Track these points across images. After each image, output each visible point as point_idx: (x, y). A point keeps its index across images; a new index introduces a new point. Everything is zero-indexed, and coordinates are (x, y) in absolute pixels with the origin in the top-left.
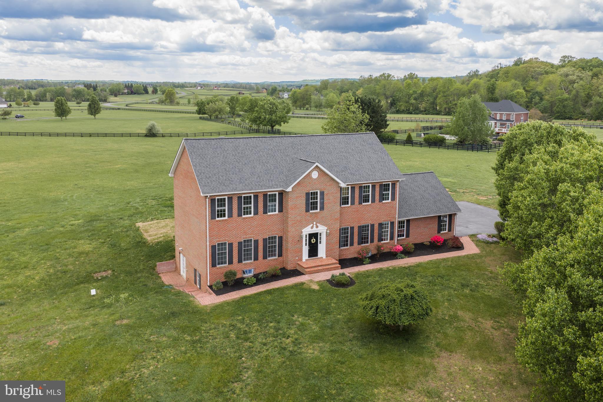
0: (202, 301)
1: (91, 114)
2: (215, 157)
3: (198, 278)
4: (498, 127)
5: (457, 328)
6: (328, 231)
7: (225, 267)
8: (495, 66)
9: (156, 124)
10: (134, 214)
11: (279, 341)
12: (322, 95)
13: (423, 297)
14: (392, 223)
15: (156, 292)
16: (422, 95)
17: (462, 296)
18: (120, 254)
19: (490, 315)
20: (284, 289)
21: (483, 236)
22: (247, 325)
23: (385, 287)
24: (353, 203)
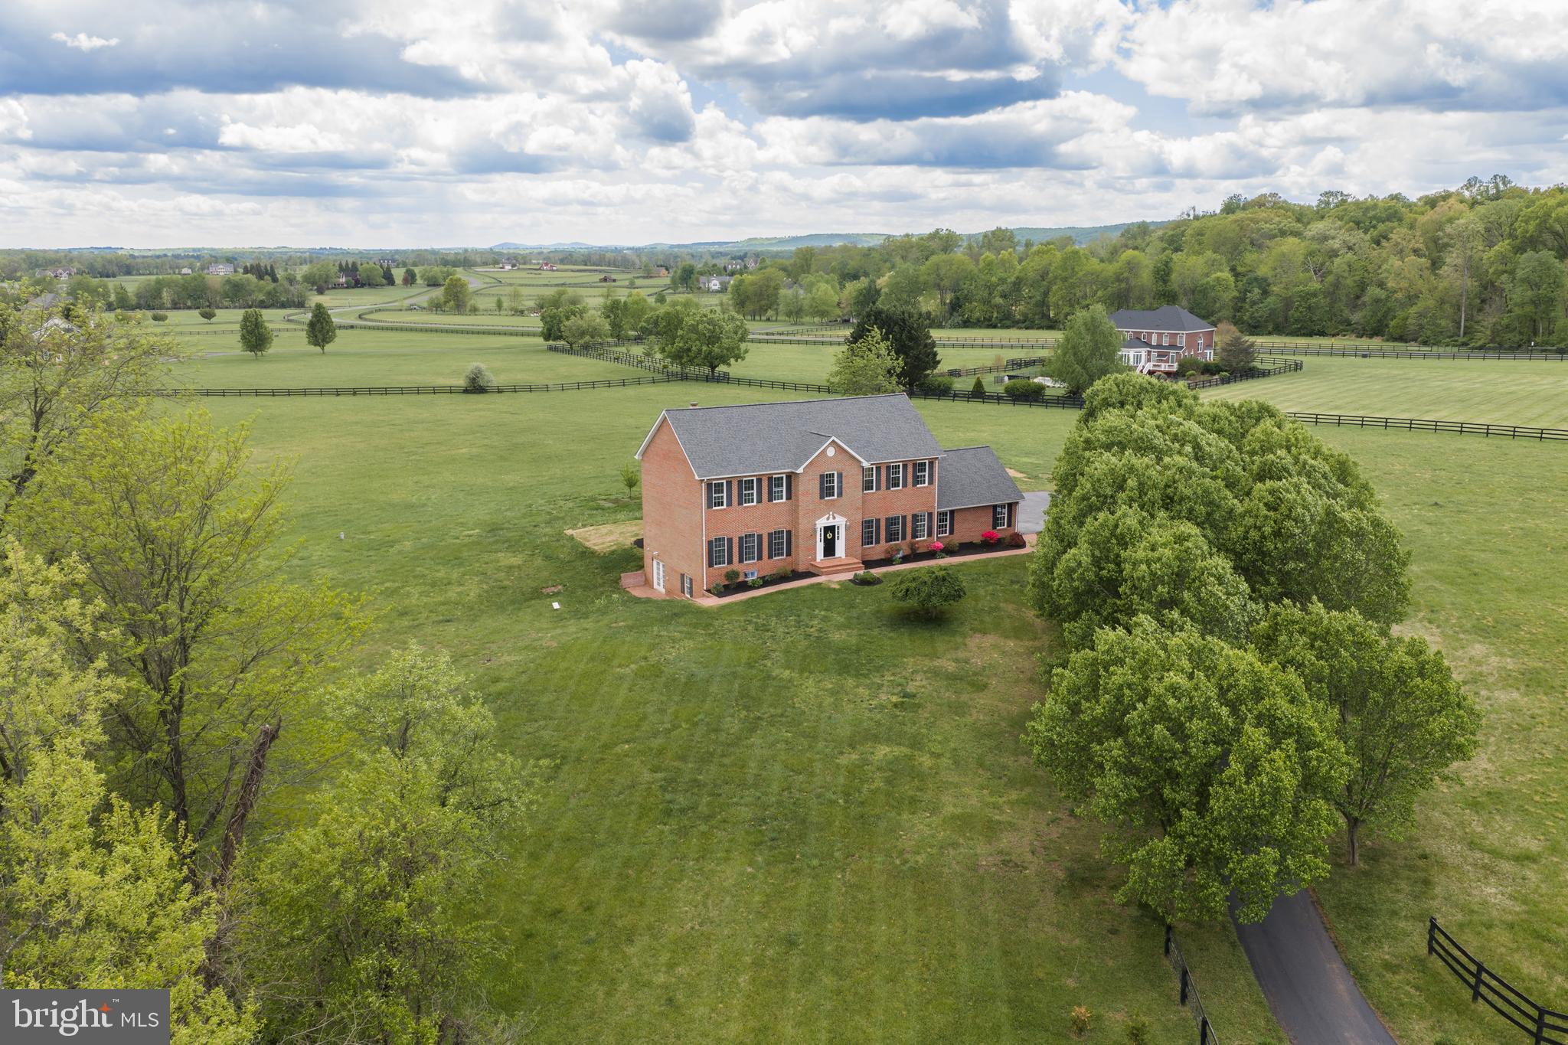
0: (704, 603)
1: (316, 344)
2: (706, 432)
3: (686, 585)
4: (1154, 361)
5: (996, 617)
6: (848, 523)
7: (724, 567)
10: (555, 521)
11: (803, 630)
12: (801, 287)
14: (930, 515)
15: (631, 604)
16: (1018, 284)
18: (564, 566)
22: (764, 619)
23: (916, 572)
24: (878, 488)
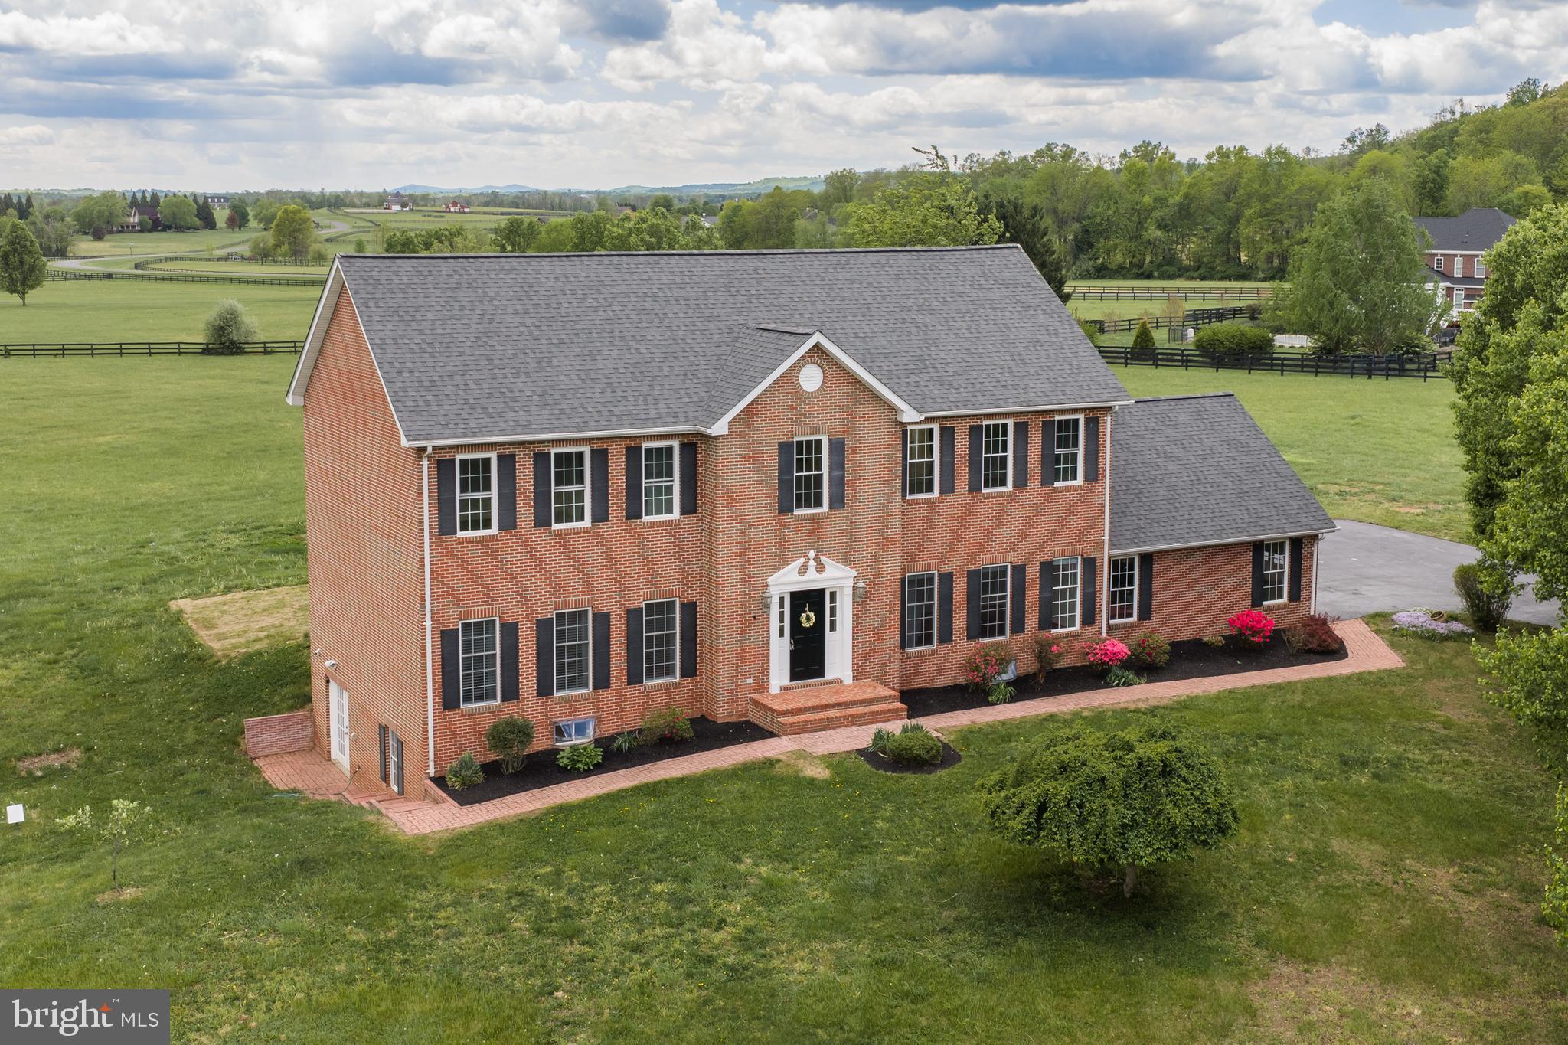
0: (408, 824)
1: (11, 288)
2: (452, 317)
3: (393, 758)
4: (1459, 305)
5: (1328, 891)
6: (861, 585)
7: (490, 710)
8: (1444, 111)
9: (240, 307)
10: (163, 575)
11: (688, 937)
12: (832, 221)
13: (1204, 769)
14: (1090, 564)
15: (244, 810)
16: (1186, 210)
17: (1345, 793)
18: (113, 695)
19: (1444, 851)
20: (703, 781)
21: (1413, 615)
22: (570, 891)
23: (1068, 739)
24: (948, 487)
